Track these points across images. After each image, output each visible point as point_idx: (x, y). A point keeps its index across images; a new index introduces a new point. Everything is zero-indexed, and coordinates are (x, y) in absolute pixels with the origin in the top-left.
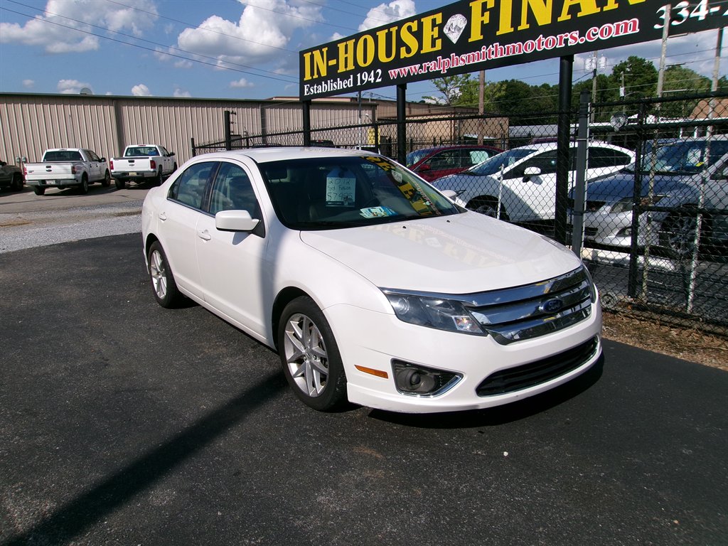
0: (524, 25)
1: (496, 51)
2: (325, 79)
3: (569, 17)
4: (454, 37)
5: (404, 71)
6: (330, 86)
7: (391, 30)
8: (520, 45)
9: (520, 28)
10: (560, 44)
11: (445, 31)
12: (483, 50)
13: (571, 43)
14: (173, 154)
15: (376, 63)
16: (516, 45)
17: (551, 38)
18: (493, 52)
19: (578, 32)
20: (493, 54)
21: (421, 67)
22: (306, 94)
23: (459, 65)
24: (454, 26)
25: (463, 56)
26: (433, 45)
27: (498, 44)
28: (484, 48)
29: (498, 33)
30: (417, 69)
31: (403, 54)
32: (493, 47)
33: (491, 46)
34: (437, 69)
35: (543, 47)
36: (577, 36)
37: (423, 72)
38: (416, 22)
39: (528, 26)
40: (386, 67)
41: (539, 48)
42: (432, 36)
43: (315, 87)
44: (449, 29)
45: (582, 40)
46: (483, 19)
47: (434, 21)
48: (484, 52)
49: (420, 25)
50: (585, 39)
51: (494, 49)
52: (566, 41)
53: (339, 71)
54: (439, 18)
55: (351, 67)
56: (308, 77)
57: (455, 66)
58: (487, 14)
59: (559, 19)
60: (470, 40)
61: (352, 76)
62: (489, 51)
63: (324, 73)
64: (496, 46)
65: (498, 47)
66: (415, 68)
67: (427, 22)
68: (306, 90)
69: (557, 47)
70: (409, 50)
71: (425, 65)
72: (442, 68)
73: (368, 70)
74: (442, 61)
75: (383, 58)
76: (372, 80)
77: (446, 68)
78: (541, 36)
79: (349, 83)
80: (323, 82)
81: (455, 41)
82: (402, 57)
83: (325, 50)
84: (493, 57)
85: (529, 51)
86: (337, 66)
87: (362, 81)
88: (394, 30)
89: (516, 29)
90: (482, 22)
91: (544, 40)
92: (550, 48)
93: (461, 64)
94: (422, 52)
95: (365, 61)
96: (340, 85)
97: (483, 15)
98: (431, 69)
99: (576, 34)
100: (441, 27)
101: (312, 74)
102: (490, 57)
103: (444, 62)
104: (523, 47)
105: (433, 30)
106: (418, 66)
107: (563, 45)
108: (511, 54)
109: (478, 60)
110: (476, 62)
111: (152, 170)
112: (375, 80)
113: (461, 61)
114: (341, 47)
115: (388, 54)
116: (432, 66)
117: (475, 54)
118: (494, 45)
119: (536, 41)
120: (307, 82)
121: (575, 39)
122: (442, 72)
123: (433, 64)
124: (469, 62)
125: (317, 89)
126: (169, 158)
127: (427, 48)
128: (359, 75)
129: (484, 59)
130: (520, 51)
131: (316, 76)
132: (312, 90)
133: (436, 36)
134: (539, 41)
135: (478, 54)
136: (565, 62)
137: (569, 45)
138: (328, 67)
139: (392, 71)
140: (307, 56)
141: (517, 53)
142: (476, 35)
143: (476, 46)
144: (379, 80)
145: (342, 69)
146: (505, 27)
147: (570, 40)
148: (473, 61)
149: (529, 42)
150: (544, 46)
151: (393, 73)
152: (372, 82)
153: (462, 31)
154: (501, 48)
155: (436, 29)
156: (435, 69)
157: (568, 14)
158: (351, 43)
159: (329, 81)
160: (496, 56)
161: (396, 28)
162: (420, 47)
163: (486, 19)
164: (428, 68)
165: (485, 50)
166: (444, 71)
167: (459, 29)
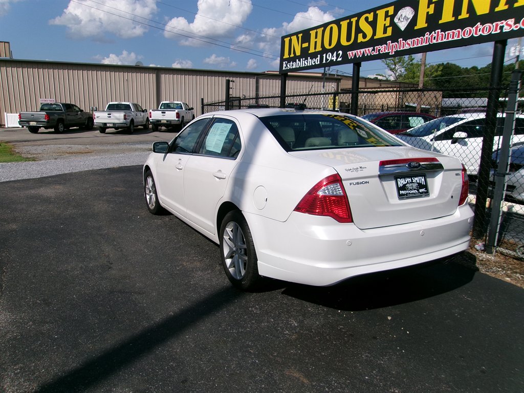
0: (464, 15)
1: (438, 36)
2: (299, 58)
3: (506, 7)
4: (403, 26)
5: (359, 52)
6: (302, 63)
7: (352, 20)
8: (459, 32)
9: (460, 17)
10: (496, 30)
11: (396, 20)
12: (426, 36)
13: (506, 29)
14: (192, 109)
15: (339, 46)
16: (456, 31)
17: (487, 25)
18: (435, 38)
19: (513, 20)
20: (434, 39)
21: (374, 50)
22: (284, 69)
23: (405, 48)
24: (403, 16)
25: (409, 41)
26: (385, 32)
27: (440, 30)
28: (427, 34)
29: (440, 22)
30: (370, 51)
31: (360, 39)
32: (435, 33)
33: (433, 32)
34: (387, 51)
35: (479, 34)
36: (512, 23)
37: (375, 53)
38: (372, 14)
39: (467, 16)
40: (346, 49)
41: (476, 34)
42: (385, 25)
43: (291, 63)
44: (399, 19)
45: (517, 27)
46: (428, 10)
47: (387, 12)
48: (427, 38)
49: (376, 16)
50: (520, 25)
51: (436, 35)
52: (502, 28)
53: (309, 52)
54: (391, 10)
55: (319, 49)
56: (286, 56)
57: (402, 49)
58: (432, 6)
59: (497, 9)
60: (416, 28)
61: (319, 56)
62: (432, 36)
63: (298, 53)
64: (438, 32)
65: (440, 33)
66: (369, 50)
67: (381, 13)
68: (284, 65)
69: (493, 33)
70: (365, 36)
71: (377, 48)
72: (390, 51)
73: (332, 51)
74: (391, 45)
75: (344, 42)
76: (334, 59)
77: (394, 50)
78: (479, 23)
79: (317, 61)
80: (297, 60)
81: (403, 29)
82: (359, 41)
83: (300, 35)
84: (434, 41)
85: (467, 37)
86: (308, 48)
87: (327, 60)
88: (354, 20)
89: (456, 18)
90: (428, 13)
91: (481, 27)
92: (486, 33)
93: (407, 47)
94: (375, 37)
95: (330, 45)
96: (310, 62)
97: (428, 7)
98: (382, 51)
99: (511, 21)
100: (393, 17)
101: (290, 54)
102: (431, 42)
103: (393, 45)
104: (461, 33)
105: (385, 20)
106: (371, 49)
107: (499, 31)
108: (450, 39)
109: (422, 44)
110: (420, 45)
111: (177, 119)
112: (336, 59)
113: (407, 45)
114: (313, 33)
115: (348, 39)
116: (383, 49)
117: (420, 39)
118: (436, 31)
119: (474, 28)
120: (286, 60)
121: (510, 26)
122: (390, 54)
123: (384, 47)
124: (413, 45)
125: (292, 65)
126: (190, 111)
127: (380, 34)
128: (324, 55)
129: (426, 43)
130: (458, 37)
131: (292, 55)
132: (288, 65)
133: (388, 24)
134: (477, 28)
135: (422, 39)
136: (499, 45)
137: (504, 31)
138: (302, 49)
139: (351, 52)
140: (287, 40)
141: (456, 38)
142: (421, 23)
143: (421, 33)
144: (339, 59)
145: (312, 50)
146: (447, 16)
147: (506, 27)
148: (417, 45)
149: (468, 29)
150: (481, 33)
151: (351, 54)
152: (335, 60)
153: (409, 20)
154: (442, 35)
155: (388, 19)
156: (385, 51)
157: (506, 4)
158: (320, 31)
159: (302, 59)
160: (437, 40)
161: (356, 18)
162: (374, 34)
163: (431, 10)
164: (379, 50)
165: (428, 36)
166: (392, 53)
167: (408, 19)
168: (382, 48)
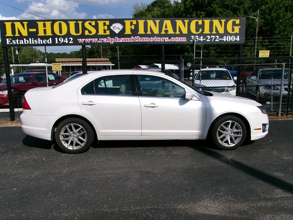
0: (149, 32)
3: (165, 33)
15: (69, 35)
16: (146, 38)
17: (159, 38)
20: (137, 39)
21: (98, 40)
25: (122, 39)
26: (105, 32)
27: (139, 36)
29: (139, 33)
31: (87, 33)
33: (136, 37)
34: (108, 42)
35: (157, 40)
36: (168, 39)
38: (94, 22)
39: (151, 33)
40: (76, 37)
41: (155, 40)
42: (104, 29)
43: (17, 40)
47: (105, 23)
49: (97, 23)
52: (164, 40)
53: (39, 35)
54: (107, 23)
55: (49, 34)
57: (117, 41)
58: (133, 26)
59: (161, 33)
60: (125, 33)
61: (51, 38)
62: (135, 38)
65: (139, 38)
66: (94, 40)
67: (101, 23)
69: (161, 41)
70: (90, 32)
73: (63, 37)
74: (110, 39)
75: (73, 33)
76: (66, 42)
80: (25, 39)
84: (137, 41)
85: (152, 41)
87: (59, 42)
88: (80, 22)
89: (146, 33)
90: (131, 28)
91: (156, 38)
92: (159, 41)
94: (98, 34)
95: (61, 33)
96: (41, 41)
97: (131, 26)
98: (104, 41)
100: (109, 26)
102: (135, 41)
104: (149, 39)
105: (104, 27)
106: (96, 39)
109: (130, 41)
112: (68, 42)
113: (121, 40)
117: (129, 39)
122: (111, 43)
123: (105, 40)
124: (125, 41)
127: (101, 33)
128: (56, 39)
129: (133, 41)
132: (14, 42)
134: (155, 38)
141: (147, 41)
142: (128, 32)
144: (71, 42)
145: (41, 34)
146: (141, 31)
147: (166, 40)
148: (128, 41)
149: (151, 38)
151: (81, 40)
155: (106, 26)
159: (30, 39)
162: (97, 32)
164: (103, 41)
165: (133, 38)
166: (112, 42)
167: (119, 29)
168: (104, 40)
